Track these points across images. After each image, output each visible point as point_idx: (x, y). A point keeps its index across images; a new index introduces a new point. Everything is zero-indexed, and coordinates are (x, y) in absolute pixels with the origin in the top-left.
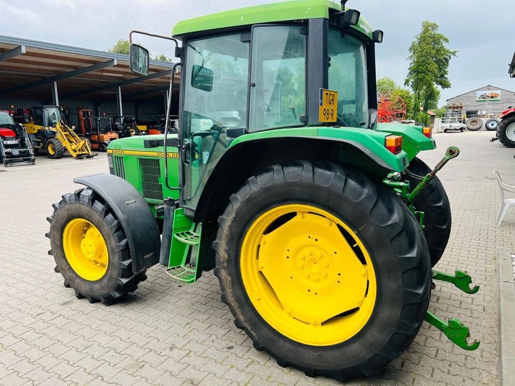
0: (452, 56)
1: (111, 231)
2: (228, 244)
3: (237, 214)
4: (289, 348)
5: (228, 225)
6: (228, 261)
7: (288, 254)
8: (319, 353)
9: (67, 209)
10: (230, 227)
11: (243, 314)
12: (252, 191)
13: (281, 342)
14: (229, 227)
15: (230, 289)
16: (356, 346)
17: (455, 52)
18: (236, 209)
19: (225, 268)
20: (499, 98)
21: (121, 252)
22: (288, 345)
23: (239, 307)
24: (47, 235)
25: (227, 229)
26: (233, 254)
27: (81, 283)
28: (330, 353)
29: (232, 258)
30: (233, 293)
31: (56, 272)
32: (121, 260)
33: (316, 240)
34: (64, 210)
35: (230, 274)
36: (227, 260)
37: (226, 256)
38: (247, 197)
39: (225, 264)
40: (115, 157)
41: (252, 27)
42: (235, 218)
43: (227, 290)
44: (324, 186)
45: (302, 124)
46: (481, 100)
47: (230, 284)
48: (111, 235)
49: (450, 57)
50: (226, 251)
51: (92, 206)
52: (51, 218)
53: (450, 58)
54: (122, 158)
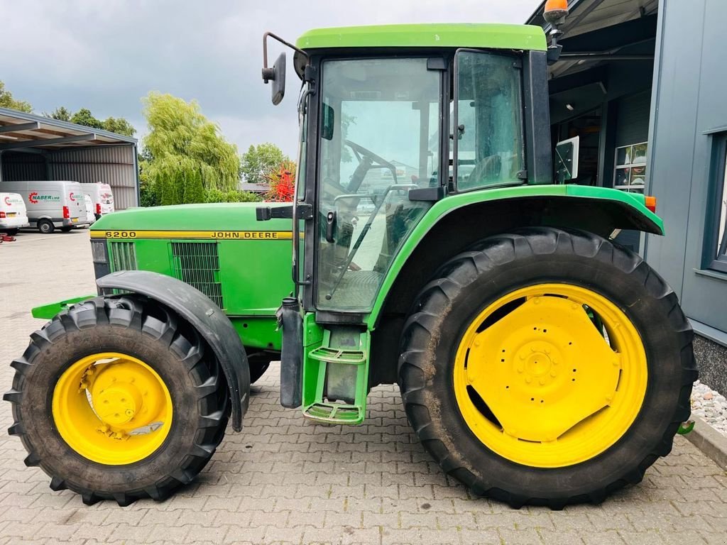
0: (351, 123)
1: (185, 366)
2: (436, 352)
3: (454, 307)
4: (531, 479)
5: (439, 324)
6: (436, 378)
7: (503, 356)
8: (573, 474)
9: (75, 339)
10: (442, 327)
11: (459, 449)
12: (481, 272)
13: (519, 473)
14: (440, 327)
15: (439, 417)
16: (623, 452)
17: (354, 118)
18: (453, 300)
19: (430, 389)
20: (404, 176)
21: (205, 399)
22: (529, 476)
23: (452, 441)
24: (6, 397)
25: (437, 330)
26: (444, 365)
27: (100, 474)
28: (589, 469)
29: (443, 371)
30: (444, 422)
31: (28, 466)
32: (206, 413)
33: (545, 331)
34: (67, 341)
35: (438, 396)
36: (434, 376)
37: (433, 370)
38: (472, 281)
39: (431, 383)
40: (113, 243)
41: (457, 51)
42: (450, 313)
43: (433, 419)
44: (589, 256)
45: (521, 182)
46: (386, 177)
47: (437, 411)
48: (186, 373)
49: (348, 123)
50: (433, 362)
51: (142, 326)
52: (24, 361)
53: (349, 125)
54: (131, 244)
